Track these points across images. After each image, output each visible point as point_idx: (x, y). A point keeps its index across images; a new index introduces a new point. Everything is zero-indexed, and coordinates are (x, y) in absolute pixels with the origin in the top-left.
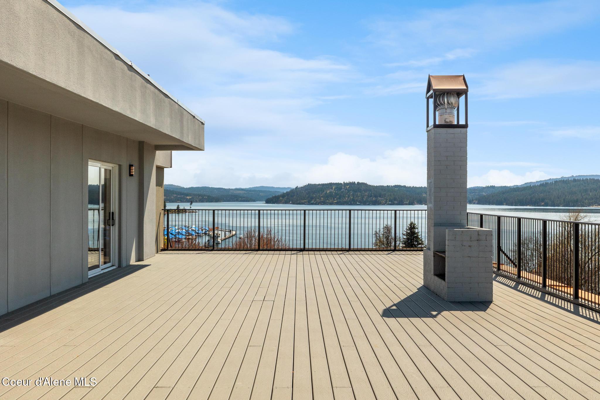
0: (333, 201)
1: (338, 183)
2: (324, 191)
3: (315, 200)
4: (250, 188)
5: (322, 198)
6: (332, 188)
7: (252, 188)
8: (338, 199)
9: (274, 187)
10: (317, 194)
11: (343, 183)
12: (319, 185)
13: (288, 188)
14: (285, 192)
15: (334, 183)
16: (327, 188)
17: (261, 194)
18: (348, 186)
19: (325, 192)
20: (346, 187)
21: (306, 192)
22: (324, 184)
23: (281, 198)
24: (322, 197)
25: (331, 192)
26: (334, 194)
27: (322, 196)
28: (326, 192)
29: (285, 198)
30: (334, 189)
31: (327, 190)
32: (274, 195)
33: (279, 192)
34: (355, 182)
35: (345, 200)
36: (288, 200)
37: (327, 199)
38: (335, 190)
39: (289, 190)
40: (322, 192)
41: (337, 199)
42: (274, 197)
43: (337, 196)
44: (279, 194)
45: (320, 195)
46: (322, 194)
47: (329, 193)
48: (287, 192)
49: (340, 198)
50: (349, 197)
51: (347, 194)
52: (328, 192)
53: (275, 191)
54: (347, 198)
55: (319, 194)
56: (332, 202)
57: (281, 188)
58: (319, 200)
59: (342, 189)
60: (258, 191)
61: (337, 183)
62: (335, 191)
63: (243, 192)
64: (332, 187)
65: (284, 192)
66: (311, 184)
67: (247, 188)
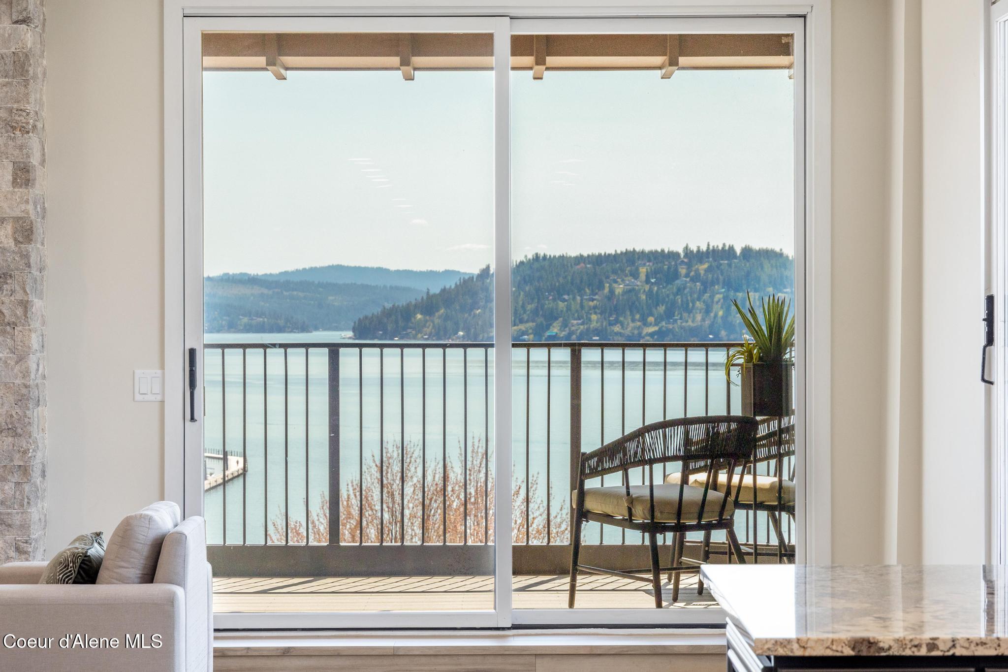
0: (639, 328)
1: (663, 251)
2: (601, 286)
3: (565, 325)
4: (286, 273)
5: (594, 317)
6: (635, 275)
7: (293, 272)
8: (662, 320)
9: (388, 270)
10: (574, 299)
11: (681, 251)
12: (580, 259)
13: (448, 273)
14: (436, 290)
15: (643, 252)
16: (614, 272)
17: (331, 298)
18: (706, 266)
19: (606, 290)
20: (697, 270)
21: (527, 288)
22: (600, 255)
23: (419, 316)
24: (595, 313)
25: (630, 291)
26: (644, 297)
27: (595, 307)
28: (612, 291)
29: (437, 314)
30: (643, 277)
31: (616, 282)
32: (388, 305)
33: (407, 290)
34: (731, 248)
35: (690, 323)
36: (449, 324)
37: (617, 321)
38: (647, 281)
39: (451, 284)
40: (592, 291)
41: (655, 320)
42: (388, 313)
43: (657, 305)
44: (412, 299)
45: (585, 303)
46: (593, 300)
47: (626, 292)
48: (444, 290)
49: (669, 315)
50: (708, 310)
51: (699, 299)
52: (619, 289)
53: (391, 287)
54: (699, 317)
55: (581, 296)
56: (636, 332)
57: (416, 273)
58: (583, 324)
59: (676, 275)
60: (320, 285)
61: (656, 251)
62: (647, 287)
63: (257, 290)
64: (637, 269)
65: (432, 292)
66: (548, 254)
67: (271, 275)
